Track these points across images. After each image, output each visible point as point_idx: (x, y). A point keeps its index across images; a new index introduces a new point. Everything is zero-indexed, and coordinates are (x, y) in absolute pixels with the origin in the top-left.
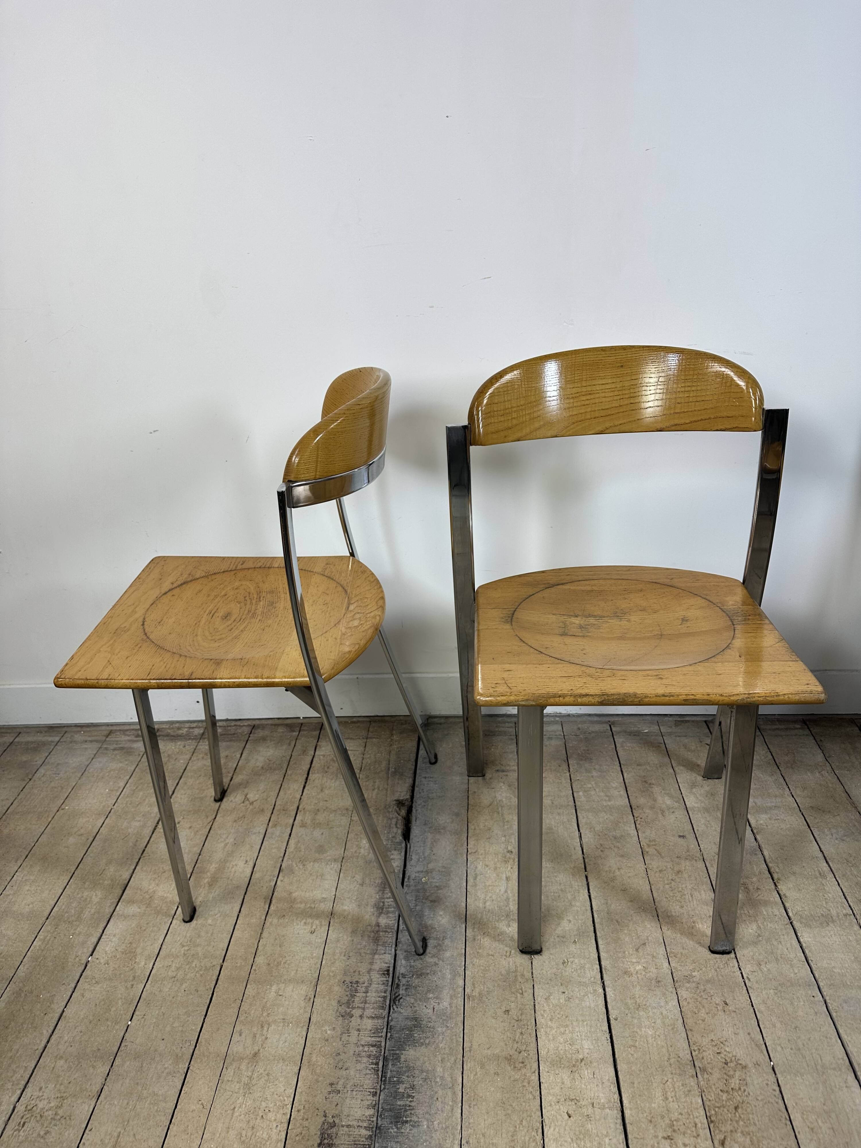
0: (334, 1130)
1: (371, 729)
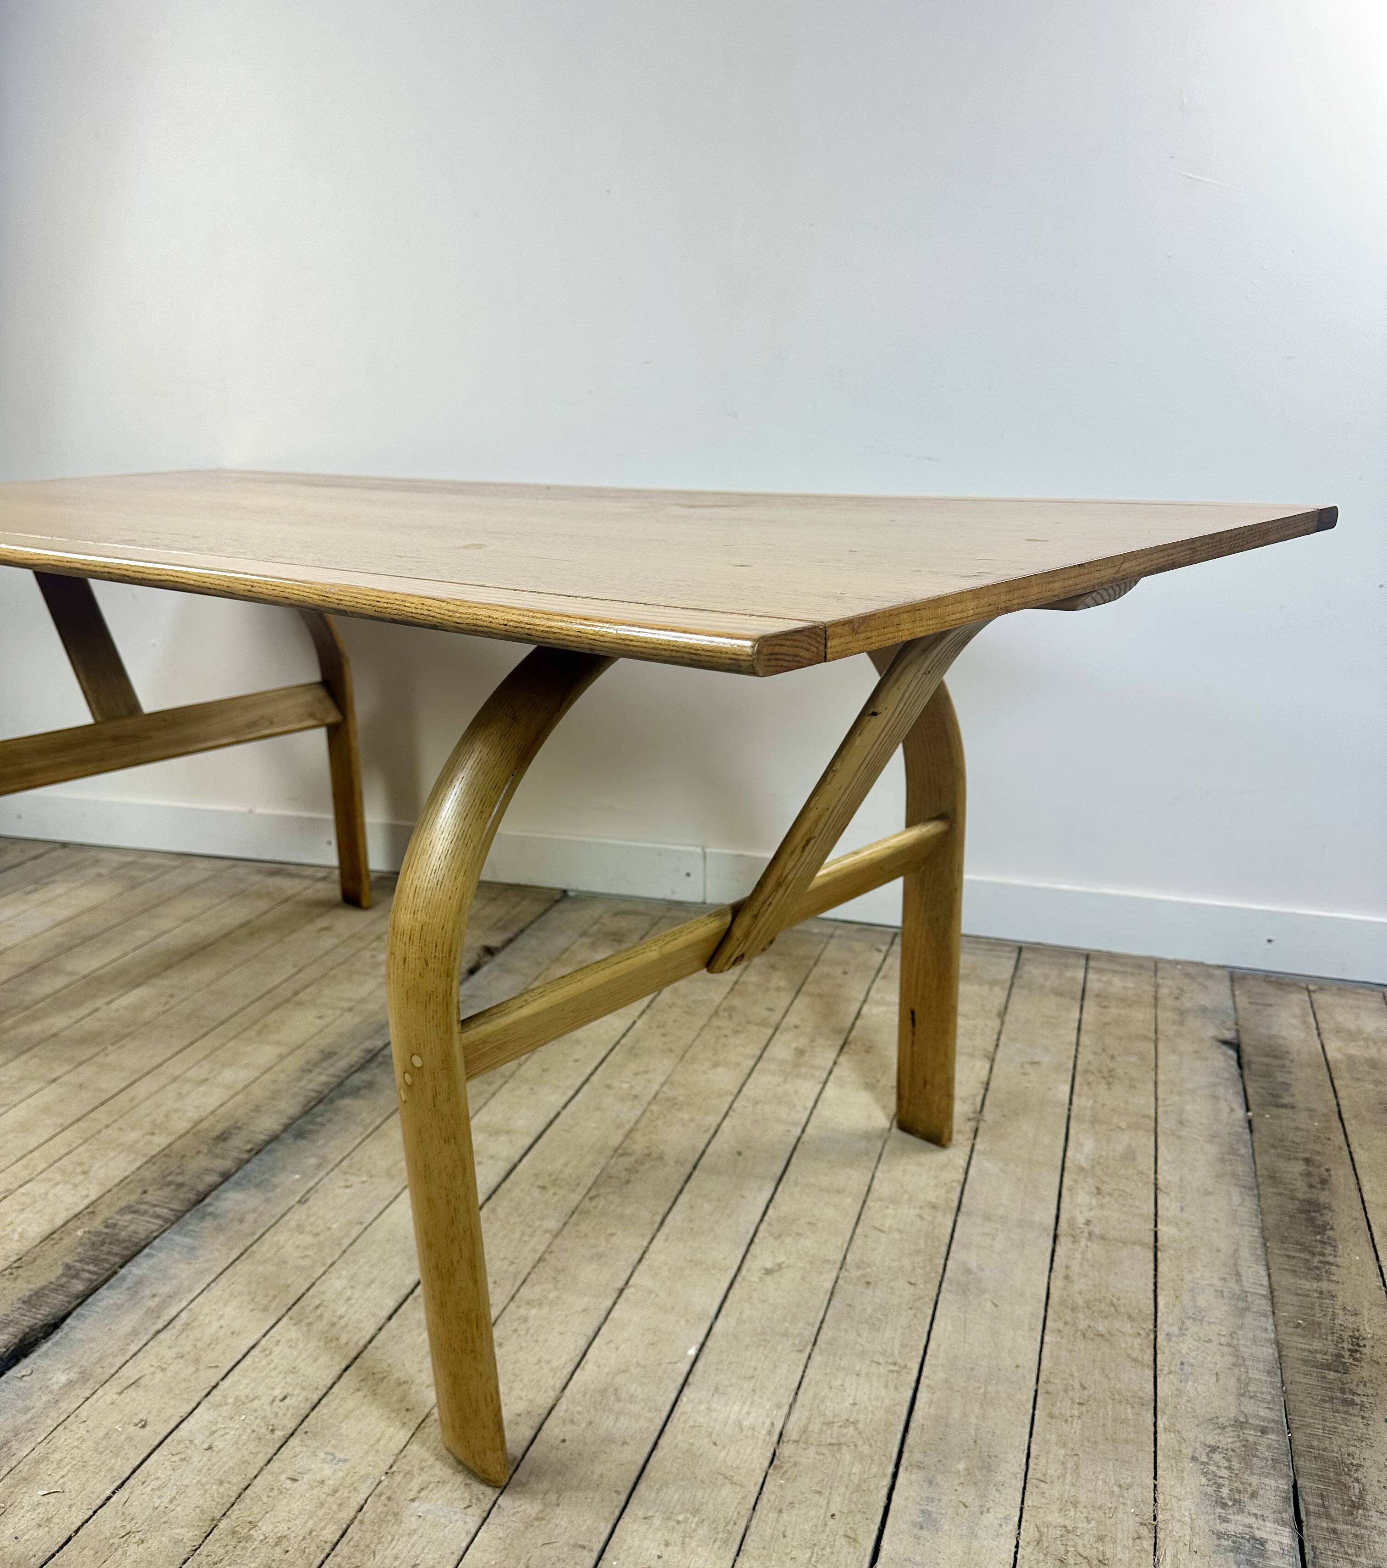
0: (237, 1131)
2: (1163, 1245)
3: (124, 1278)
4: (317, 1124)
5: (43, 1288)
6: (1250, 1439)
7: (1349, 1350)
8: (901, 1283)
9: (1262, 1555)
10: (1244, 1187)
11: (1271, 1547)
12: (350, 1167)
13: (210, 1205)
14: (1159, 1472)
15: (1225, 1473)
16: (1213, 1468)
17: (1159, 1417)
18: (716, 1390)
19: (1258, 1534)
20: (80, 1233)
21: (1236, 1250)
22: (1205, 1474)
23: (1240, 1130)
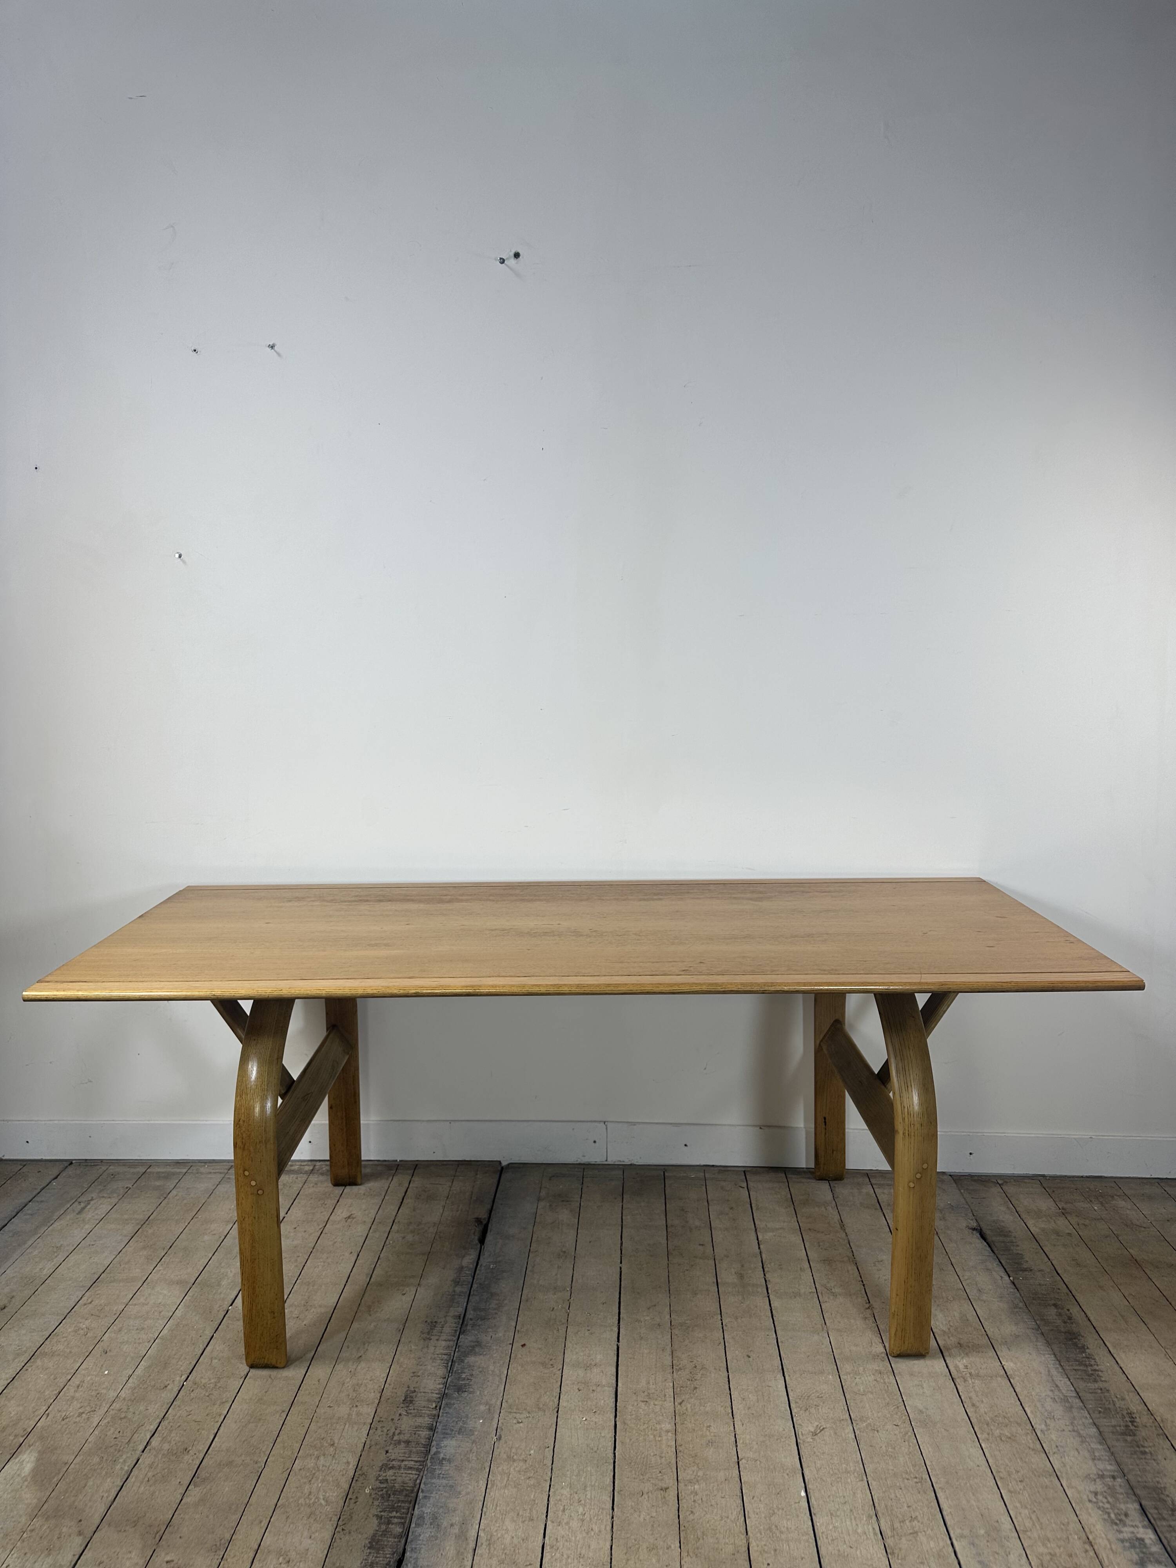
0: (414, 1394)
1: (458, 1170)
2: (1011, 1375)
3: (421, 1517)
4: (464, 1379)
5: (374, 1535)
6: (1110, 1484)
7: (1130, 1422)
8: (889, 1427)
9: (1145, 1546)
10: (1033, 1329)
11: (1148, 1541)
12: (510, 1407)
13: (437, 1453)
14: (1078, 1513)
15: (1107, 1506)
16: (1101, 1504)
17: (1061, 1481)
18: (832, 1514)
19: (1139, 1536)
20: (367, 1491)
21: (1049, 1371)
22: (1099, 1508)
23: (1012, 1290)
